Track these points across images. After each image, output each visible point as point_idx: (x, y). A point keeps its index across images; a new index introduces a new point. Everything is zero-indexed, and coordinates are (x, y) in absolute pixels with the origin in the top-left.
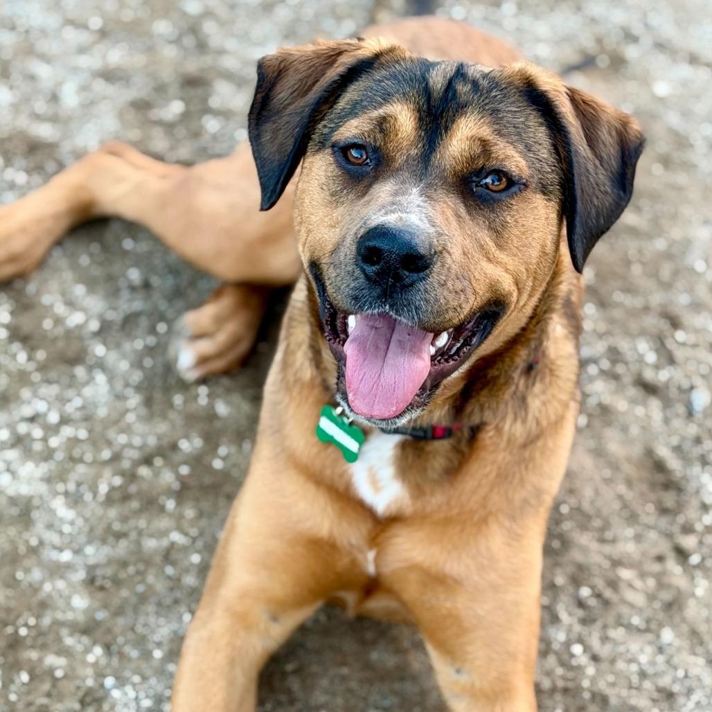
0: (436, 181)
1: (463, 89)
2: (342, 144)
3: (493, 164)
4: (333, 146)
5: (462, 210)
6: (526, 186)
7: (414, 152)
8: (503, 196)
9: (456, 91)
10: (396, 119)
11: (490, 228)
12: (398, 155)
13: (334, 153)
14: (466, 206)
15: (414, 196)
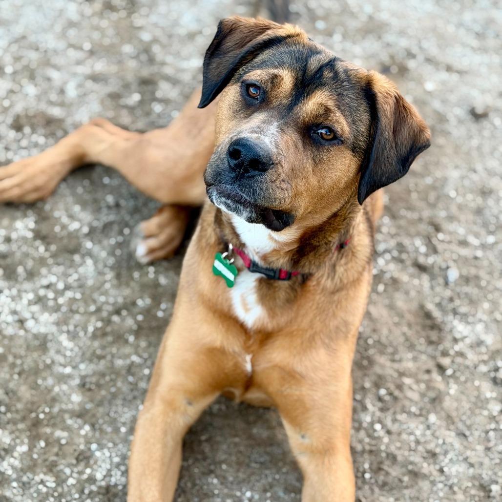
4: (242, 82)
5: (300, 144)
6: (343, 142)
13: (242, 87)
14: (304, 143)
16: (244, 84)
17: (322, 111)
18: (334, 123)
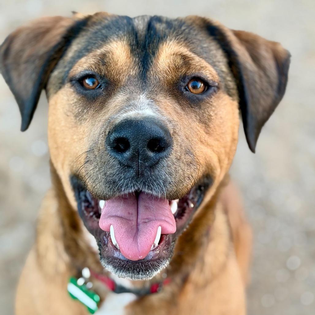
0: (156, 89)
1: (160, 27)
2: (78, 77)
3: (193, 72)
4: (71, 81)
5: (178, 108)
6: (218, 88)
7: (133, 73)
8: (204, 97)
9: (156, 29)
10: (113, 54)
11: (201, 121)
12: (121, 77)
13: (73, 85)
14: (180, 105)
15: (142, 99)
16: (74, 82)
17: (179, 61)
18: (199, 70)
